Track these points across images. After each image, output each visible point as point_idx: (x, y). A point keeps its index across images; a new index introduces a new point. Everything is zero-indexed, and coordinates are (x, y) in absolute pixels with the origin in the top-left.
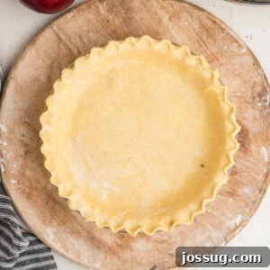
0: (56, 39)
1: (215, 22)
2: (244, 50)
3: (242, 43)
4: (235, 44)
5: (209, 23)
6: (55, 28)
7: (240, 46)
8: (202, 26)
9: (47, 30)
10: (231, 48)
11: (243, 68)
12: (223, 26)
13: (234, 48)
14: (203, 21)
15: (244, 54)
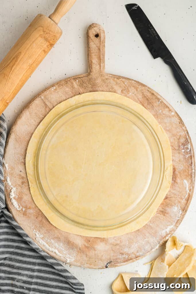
0: (43, 105)
1: (153, 94)
2: (173, 113)
3: (171, 108)
4: (167, 109)
5: (149, 94)
6: (43, 97)
7: (170, 110)
8: (144, 96)
9: (37, 99)
10: (164, 112)
11: (172, 126)
12: (159, 97)
13: (166, 111)
14: (145, 93)
15: (173, 116)
